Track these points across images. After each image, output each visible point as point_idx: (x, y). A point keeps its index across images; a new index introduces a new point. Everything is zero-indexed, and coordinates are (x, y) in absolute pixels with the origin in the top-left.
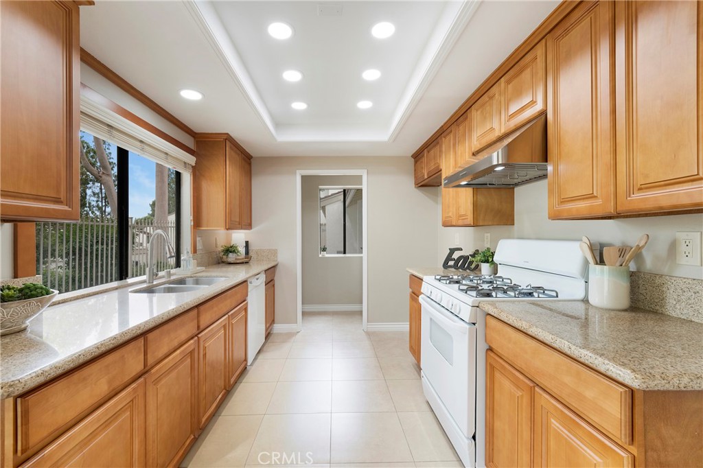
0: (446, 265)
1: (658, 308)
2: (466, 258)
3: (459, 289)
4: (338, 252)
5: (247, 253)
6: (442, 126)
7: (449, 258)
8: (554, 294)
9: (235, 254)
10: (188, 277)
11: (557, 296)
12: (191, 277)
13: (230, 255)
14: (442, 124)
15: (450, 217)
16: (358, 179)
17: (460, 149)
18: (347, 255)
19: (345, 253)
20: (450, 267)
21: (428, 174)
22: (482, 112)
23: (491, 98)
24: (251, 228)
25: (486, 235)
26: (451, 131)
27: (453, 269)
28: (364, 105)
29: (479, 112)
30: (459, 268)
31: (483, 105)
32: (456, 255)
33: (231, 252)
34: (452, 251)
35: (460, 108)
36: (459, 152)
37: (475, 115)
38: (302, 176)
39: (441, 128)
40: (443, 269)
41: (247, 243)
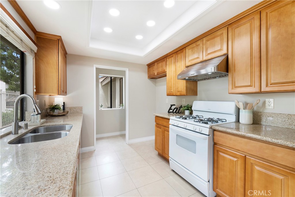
0: (169, 112)
1: (259, 122)
2: (177, 109)
3: (194, 121)
4: (108, 108)
5: (64, 109)
6: (167, 54)
7: (170, 109)
8: (225, 121)
9: (58, 110)
10: (40, 127)
11: (226, 121)
12: (41, 126)
13: (56, 111)
14: (168, 53)
15: (172, 92)
16: (124, 73)
17: (178, 64)
18: (112, 109)
19: (111, 107)
20: (171, 112)
21: (157, 73)
22: (192, 50)
23: (198, 46)
24: (67, 95)
25: (183, 99)
26: (173, 56)
27: (172, 113)
28: (139, 37)
29: (190, 50)
30: (174, 113)
31: (193, 48)
32: (173, 107)
33: (56, 109)
34: (172, 106)
35: (179, 47)
36: (178, 66)
37: (188, 51)
38: (96, 68)
39: (166, 54)
40: (168, 113)
41: (64, 103)
